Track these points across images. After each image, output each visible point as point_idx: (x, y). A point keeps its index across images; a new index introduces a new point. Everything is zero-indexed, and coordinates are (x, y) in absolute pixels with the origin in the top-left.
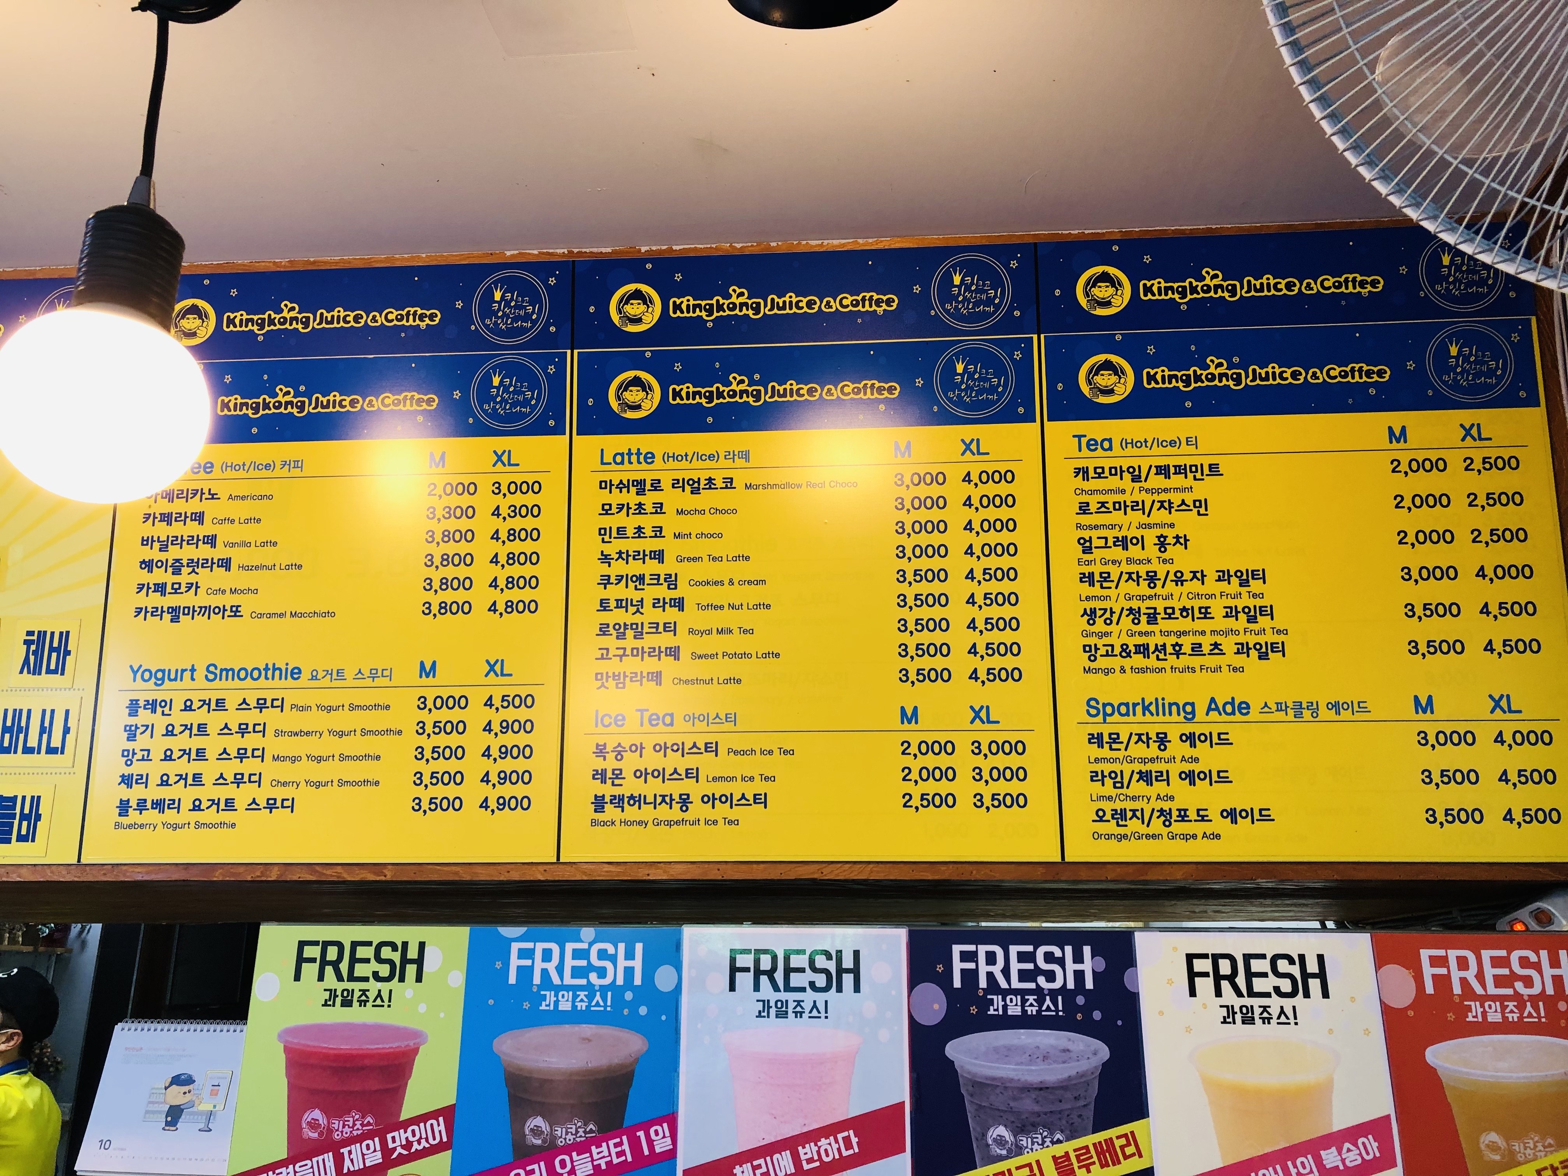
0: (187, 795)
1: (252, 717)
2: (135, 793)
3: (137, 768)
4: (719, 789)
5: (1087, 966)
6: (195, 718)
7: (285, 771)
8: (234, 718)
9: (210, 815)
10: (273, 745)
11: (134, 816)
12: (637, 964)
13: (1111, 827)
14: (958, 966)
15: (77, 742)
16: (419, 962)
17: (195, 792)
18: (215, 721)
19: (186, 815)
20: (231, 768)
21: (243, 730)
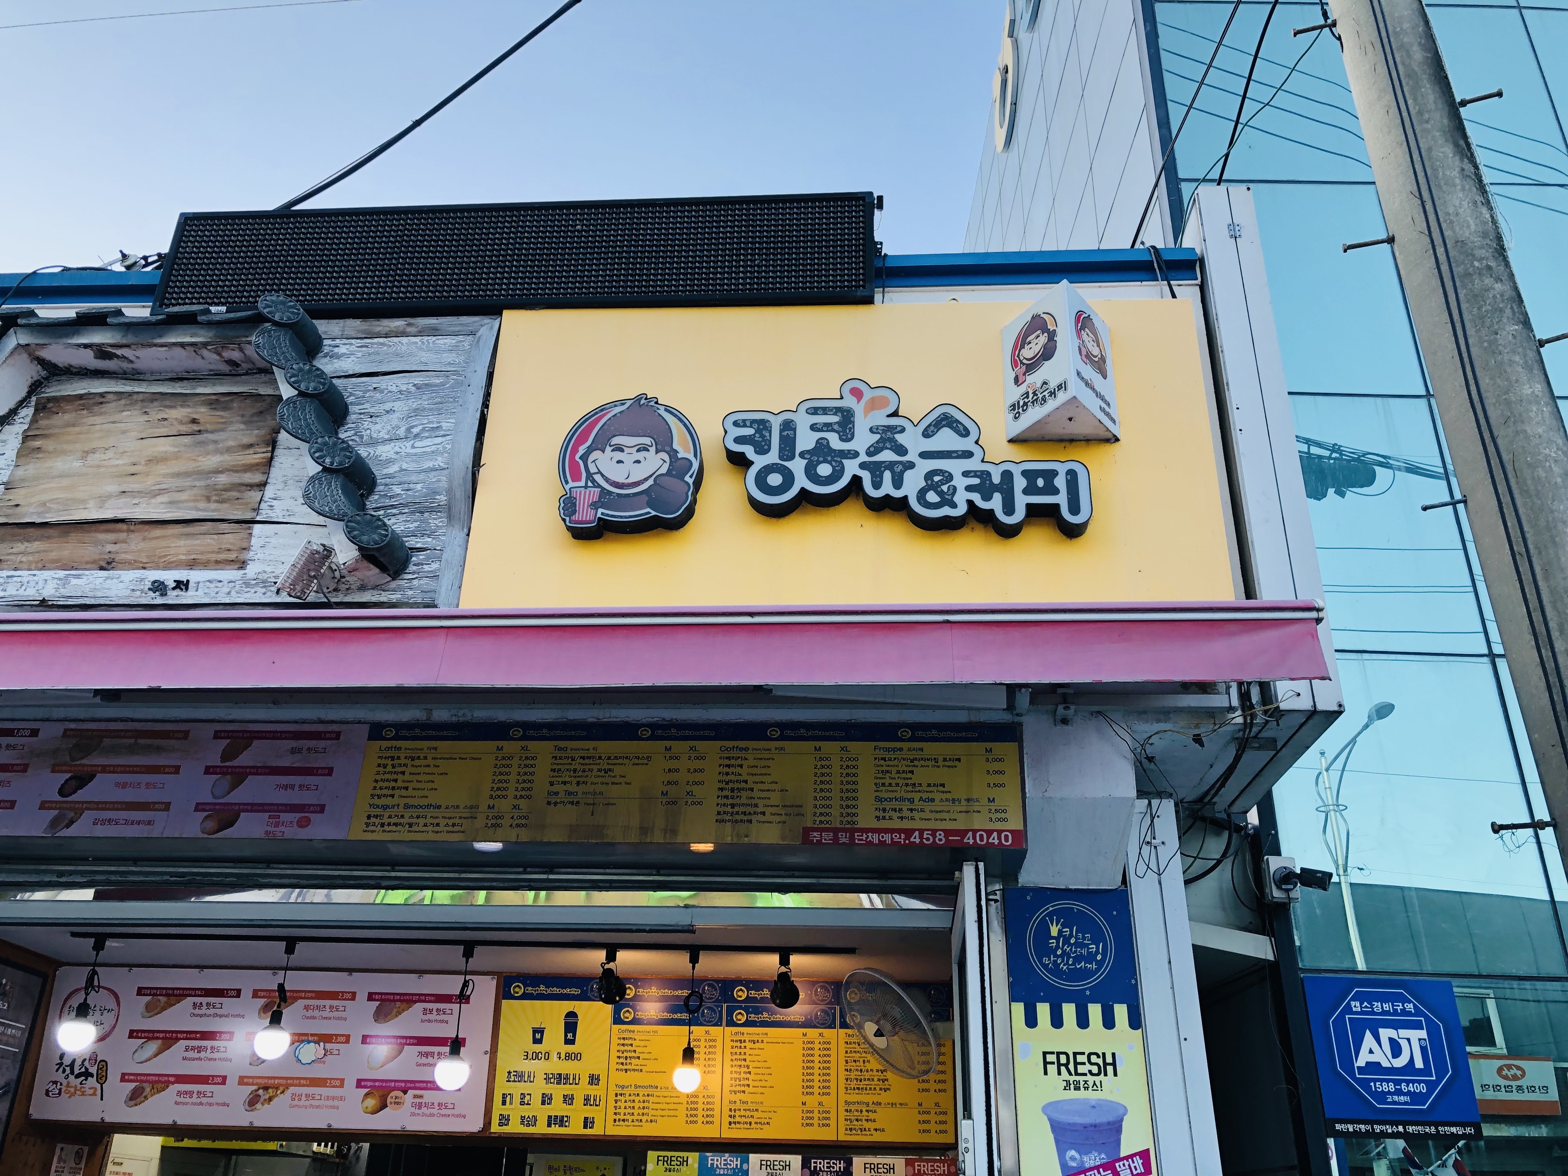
0: (630, 1118)
1: (646, 1098)
2: (617, 1117)
3: (618, 1111)
4: (759, 1121)
5: (842, 1166)
6: (632, 1098)
7: (654, 1112)
8: (641, 1098)
9: (636, 1123)
10: (651, 1106)
11: (617, 1123)
12: (739, 1163)
13: (849, 1132)
14: (813, 1165)
15: (603, 1103)
16: (687, 1161)
17: (632, 1117)
18: (637, 1099)
19: (630, 1123)
20: (641, 1111)
21: (644, 1102)
